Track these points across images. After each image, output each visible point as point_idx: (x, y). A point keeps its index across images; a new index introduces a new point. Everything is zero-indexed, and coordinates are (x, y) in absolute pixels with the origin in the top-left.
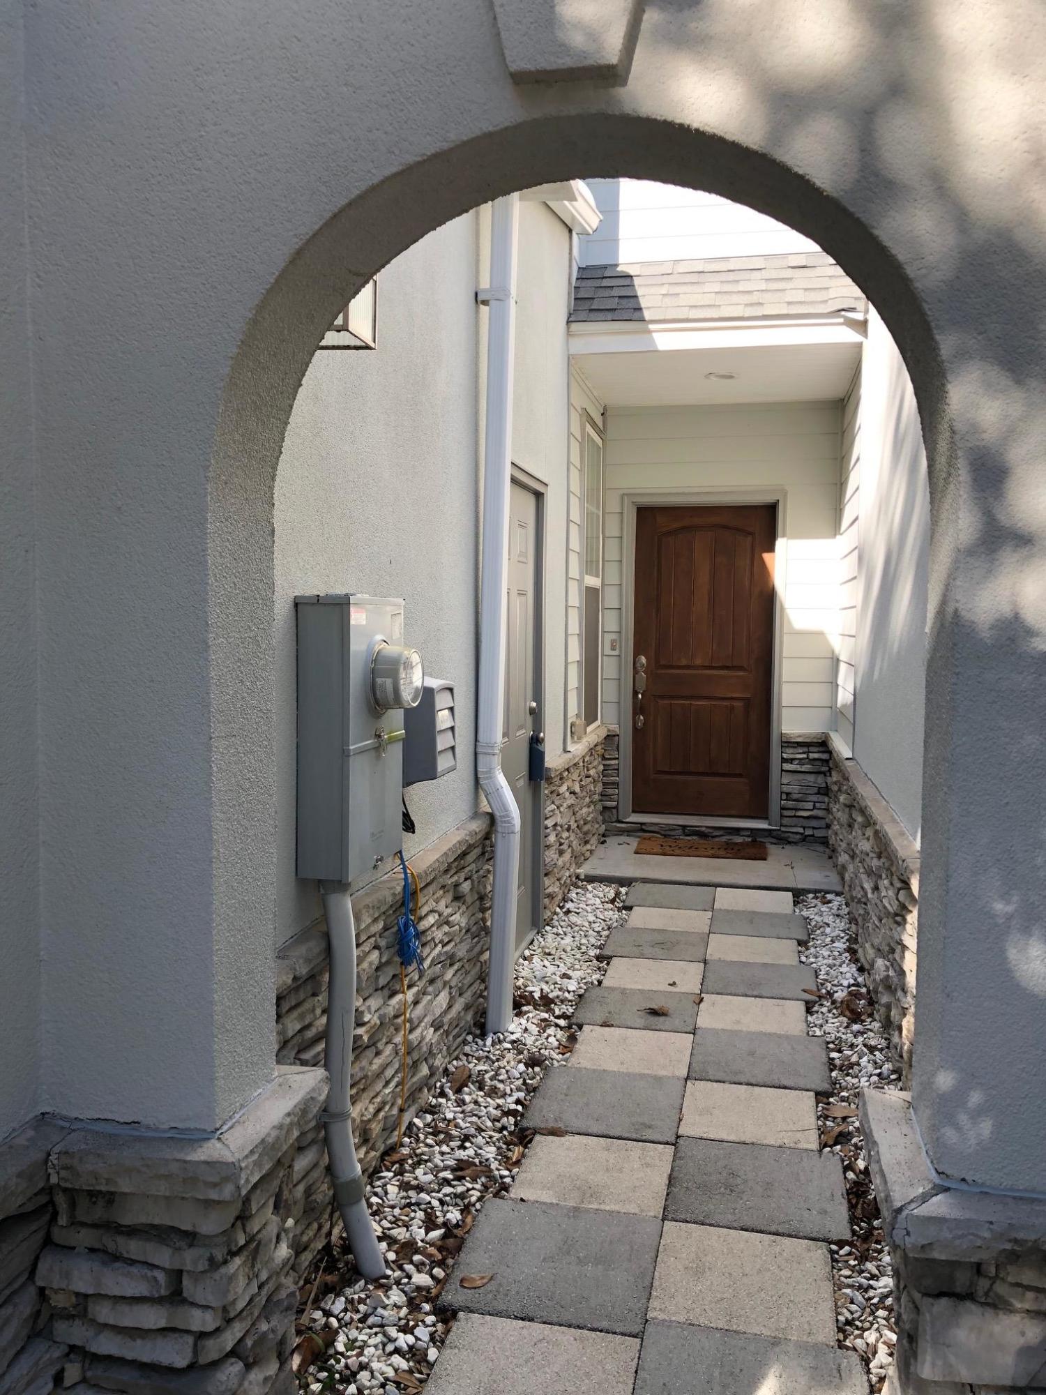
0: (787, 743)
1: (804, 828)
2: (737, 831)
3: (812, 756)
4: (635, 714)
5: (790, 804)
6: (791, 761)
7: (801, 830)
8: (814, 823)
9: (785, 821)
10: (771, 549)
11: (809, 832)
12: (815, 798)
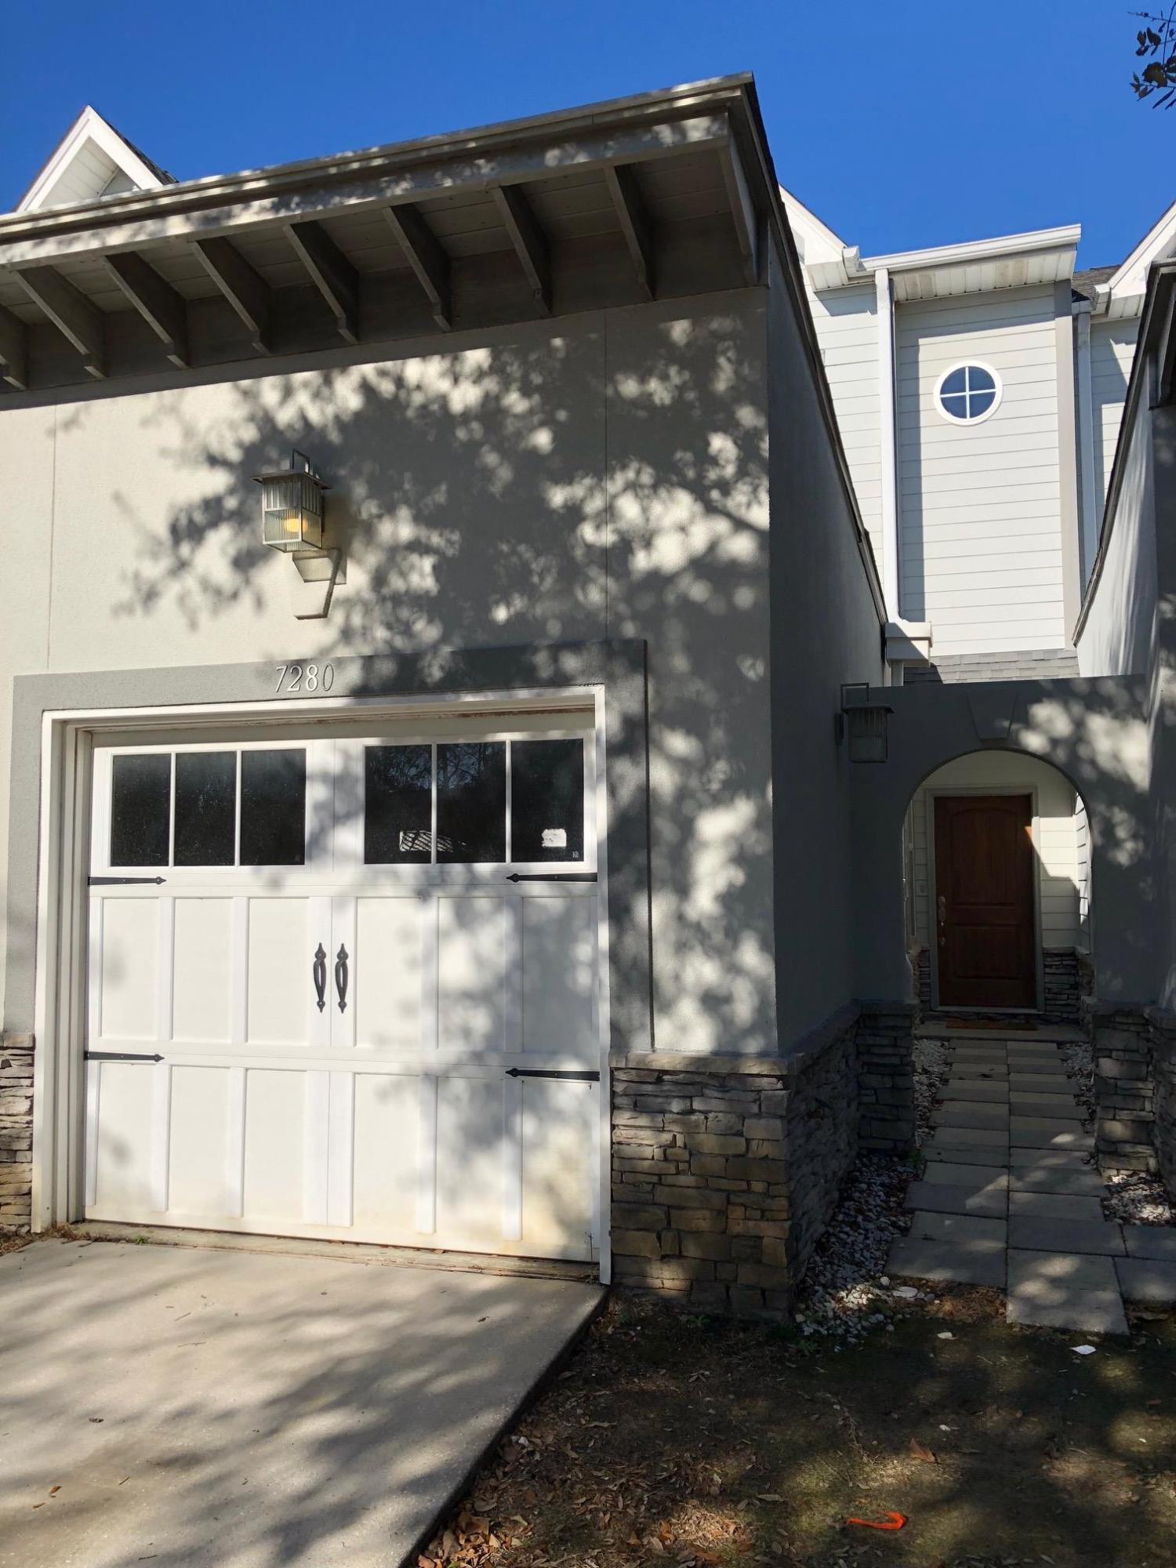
0: (1048, 954)
1: (1062, 1012)
2: (1015, 1016)
3: (1065, 963)
4: (939, 936)
5: (1050, 996)
6: (1050, 966)
7: (1059, 1014)
8: (1069, 1009)
9: (1049, 1008)
10: (1029, 824)
11: (1065, 1016)
12: (1068, 992)
